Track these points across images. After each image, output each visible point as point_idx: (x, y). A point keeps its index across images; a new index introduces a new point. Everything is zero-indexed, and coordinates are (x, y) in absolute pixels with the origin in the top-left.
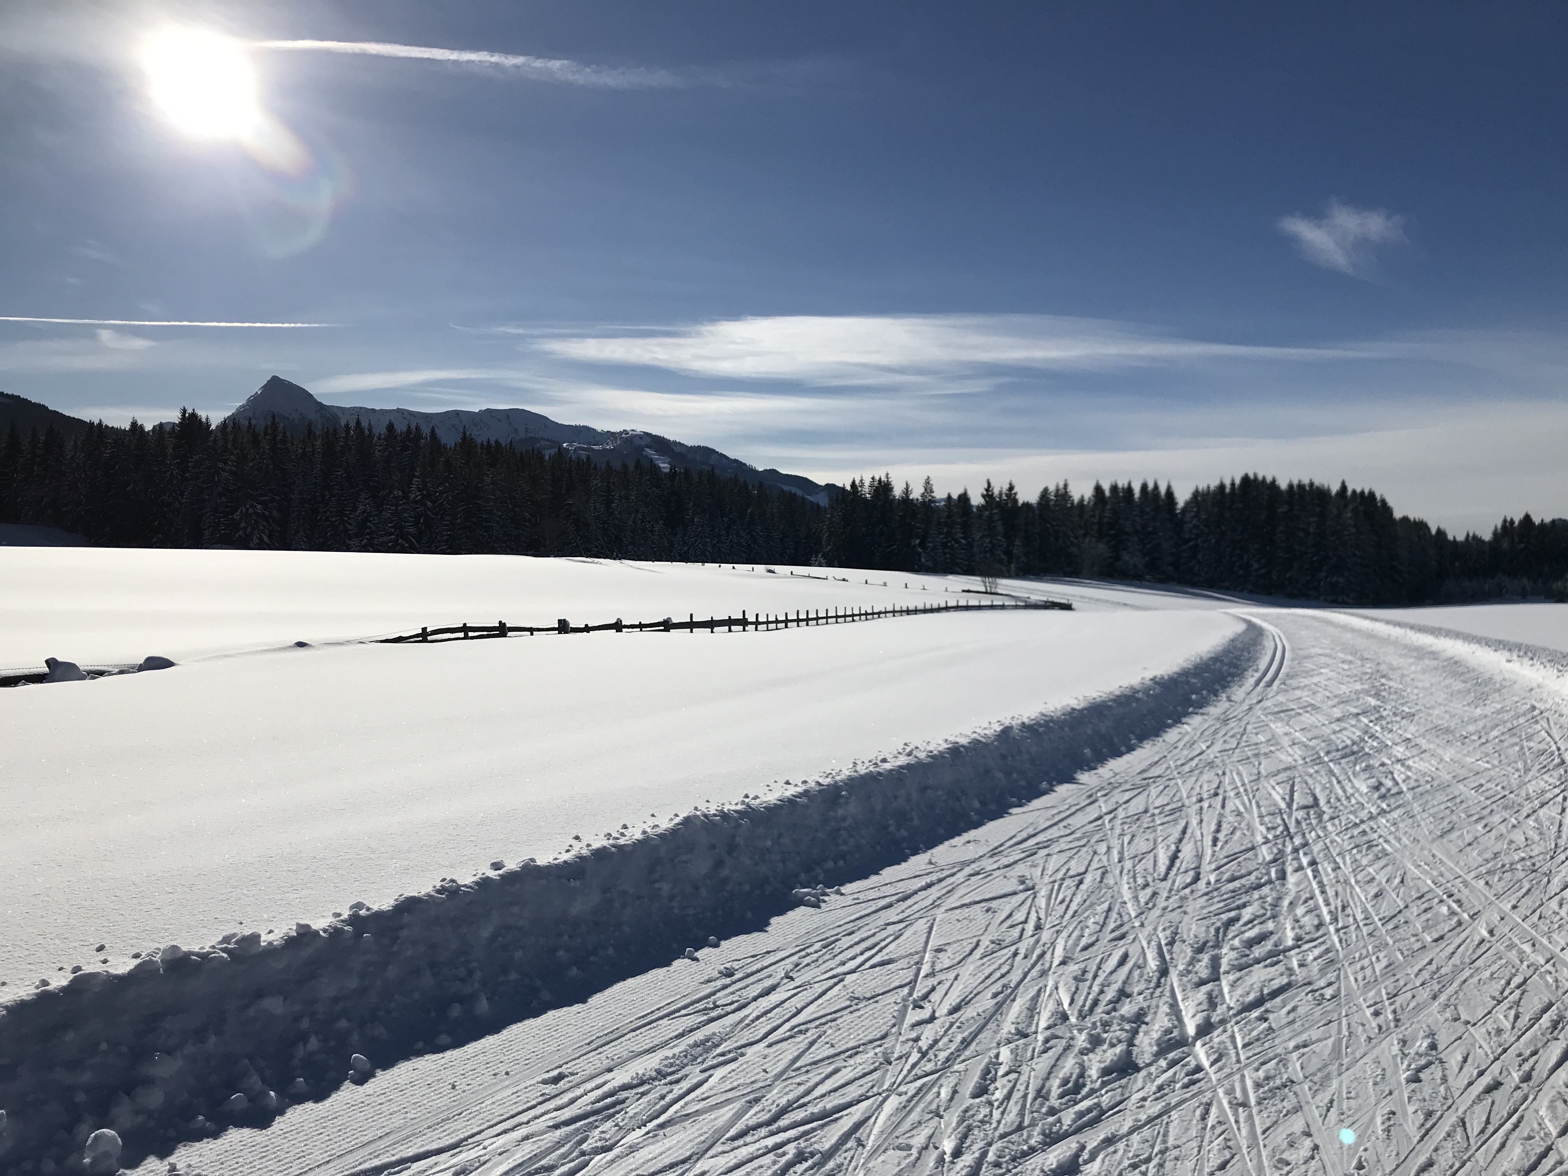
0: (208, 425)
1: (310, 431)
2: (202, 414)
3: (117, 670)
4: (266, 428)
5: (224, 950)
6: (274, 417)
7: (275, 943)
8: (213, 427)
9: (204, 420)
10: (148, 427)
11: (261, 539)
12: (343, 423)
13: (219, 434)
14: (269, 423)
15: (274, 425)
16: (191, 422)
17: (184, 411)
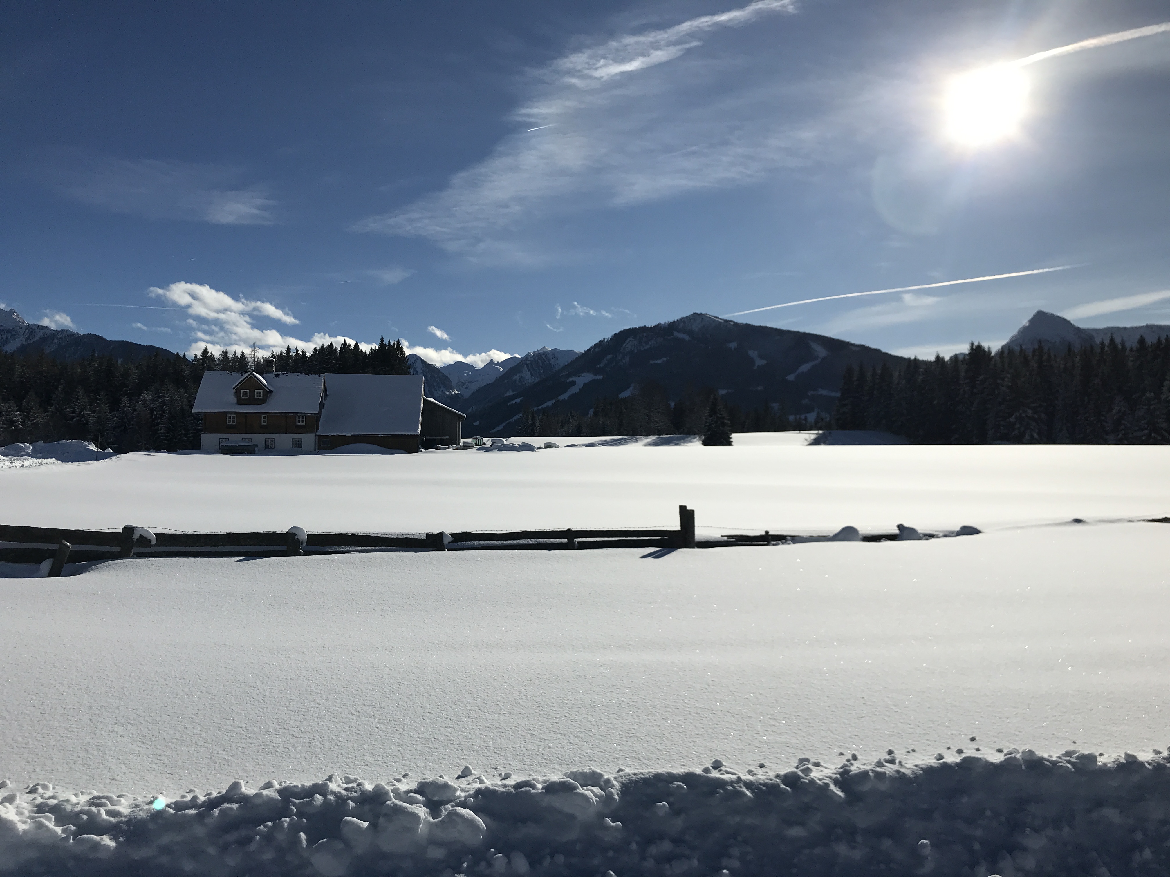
0: (989, 353)
1: (1070, 349)
2: (985, 345)
3: (941, 534)
4: (1034, 351)
5: (1069, 762)
6: (1040, 342)
7: (1109, 765)
8: (993, 354)
9: (986, 349)
10: (947, 358)
11: (1032, 437)
12: (1098, 341)
13: (997, 358)
14: (1036, 347)
15: (1040, 347)
16: (977, 352)
17: (972, 344)
